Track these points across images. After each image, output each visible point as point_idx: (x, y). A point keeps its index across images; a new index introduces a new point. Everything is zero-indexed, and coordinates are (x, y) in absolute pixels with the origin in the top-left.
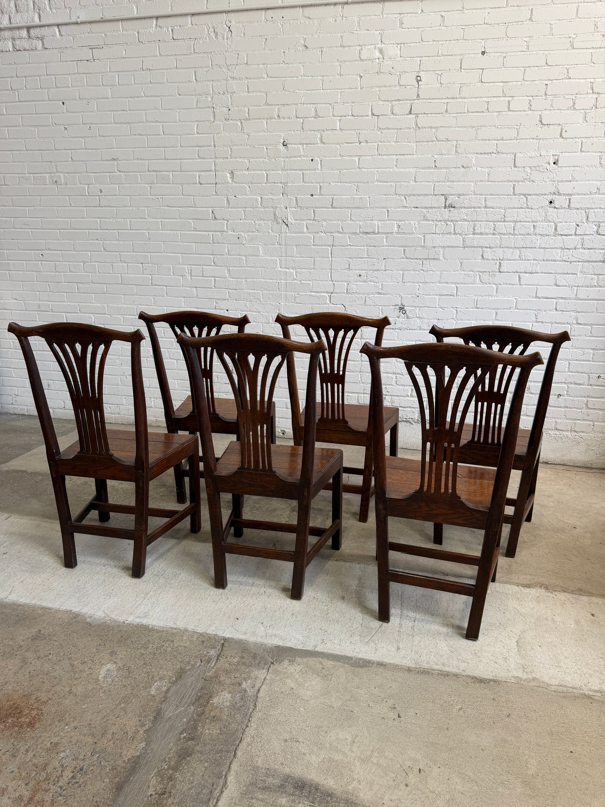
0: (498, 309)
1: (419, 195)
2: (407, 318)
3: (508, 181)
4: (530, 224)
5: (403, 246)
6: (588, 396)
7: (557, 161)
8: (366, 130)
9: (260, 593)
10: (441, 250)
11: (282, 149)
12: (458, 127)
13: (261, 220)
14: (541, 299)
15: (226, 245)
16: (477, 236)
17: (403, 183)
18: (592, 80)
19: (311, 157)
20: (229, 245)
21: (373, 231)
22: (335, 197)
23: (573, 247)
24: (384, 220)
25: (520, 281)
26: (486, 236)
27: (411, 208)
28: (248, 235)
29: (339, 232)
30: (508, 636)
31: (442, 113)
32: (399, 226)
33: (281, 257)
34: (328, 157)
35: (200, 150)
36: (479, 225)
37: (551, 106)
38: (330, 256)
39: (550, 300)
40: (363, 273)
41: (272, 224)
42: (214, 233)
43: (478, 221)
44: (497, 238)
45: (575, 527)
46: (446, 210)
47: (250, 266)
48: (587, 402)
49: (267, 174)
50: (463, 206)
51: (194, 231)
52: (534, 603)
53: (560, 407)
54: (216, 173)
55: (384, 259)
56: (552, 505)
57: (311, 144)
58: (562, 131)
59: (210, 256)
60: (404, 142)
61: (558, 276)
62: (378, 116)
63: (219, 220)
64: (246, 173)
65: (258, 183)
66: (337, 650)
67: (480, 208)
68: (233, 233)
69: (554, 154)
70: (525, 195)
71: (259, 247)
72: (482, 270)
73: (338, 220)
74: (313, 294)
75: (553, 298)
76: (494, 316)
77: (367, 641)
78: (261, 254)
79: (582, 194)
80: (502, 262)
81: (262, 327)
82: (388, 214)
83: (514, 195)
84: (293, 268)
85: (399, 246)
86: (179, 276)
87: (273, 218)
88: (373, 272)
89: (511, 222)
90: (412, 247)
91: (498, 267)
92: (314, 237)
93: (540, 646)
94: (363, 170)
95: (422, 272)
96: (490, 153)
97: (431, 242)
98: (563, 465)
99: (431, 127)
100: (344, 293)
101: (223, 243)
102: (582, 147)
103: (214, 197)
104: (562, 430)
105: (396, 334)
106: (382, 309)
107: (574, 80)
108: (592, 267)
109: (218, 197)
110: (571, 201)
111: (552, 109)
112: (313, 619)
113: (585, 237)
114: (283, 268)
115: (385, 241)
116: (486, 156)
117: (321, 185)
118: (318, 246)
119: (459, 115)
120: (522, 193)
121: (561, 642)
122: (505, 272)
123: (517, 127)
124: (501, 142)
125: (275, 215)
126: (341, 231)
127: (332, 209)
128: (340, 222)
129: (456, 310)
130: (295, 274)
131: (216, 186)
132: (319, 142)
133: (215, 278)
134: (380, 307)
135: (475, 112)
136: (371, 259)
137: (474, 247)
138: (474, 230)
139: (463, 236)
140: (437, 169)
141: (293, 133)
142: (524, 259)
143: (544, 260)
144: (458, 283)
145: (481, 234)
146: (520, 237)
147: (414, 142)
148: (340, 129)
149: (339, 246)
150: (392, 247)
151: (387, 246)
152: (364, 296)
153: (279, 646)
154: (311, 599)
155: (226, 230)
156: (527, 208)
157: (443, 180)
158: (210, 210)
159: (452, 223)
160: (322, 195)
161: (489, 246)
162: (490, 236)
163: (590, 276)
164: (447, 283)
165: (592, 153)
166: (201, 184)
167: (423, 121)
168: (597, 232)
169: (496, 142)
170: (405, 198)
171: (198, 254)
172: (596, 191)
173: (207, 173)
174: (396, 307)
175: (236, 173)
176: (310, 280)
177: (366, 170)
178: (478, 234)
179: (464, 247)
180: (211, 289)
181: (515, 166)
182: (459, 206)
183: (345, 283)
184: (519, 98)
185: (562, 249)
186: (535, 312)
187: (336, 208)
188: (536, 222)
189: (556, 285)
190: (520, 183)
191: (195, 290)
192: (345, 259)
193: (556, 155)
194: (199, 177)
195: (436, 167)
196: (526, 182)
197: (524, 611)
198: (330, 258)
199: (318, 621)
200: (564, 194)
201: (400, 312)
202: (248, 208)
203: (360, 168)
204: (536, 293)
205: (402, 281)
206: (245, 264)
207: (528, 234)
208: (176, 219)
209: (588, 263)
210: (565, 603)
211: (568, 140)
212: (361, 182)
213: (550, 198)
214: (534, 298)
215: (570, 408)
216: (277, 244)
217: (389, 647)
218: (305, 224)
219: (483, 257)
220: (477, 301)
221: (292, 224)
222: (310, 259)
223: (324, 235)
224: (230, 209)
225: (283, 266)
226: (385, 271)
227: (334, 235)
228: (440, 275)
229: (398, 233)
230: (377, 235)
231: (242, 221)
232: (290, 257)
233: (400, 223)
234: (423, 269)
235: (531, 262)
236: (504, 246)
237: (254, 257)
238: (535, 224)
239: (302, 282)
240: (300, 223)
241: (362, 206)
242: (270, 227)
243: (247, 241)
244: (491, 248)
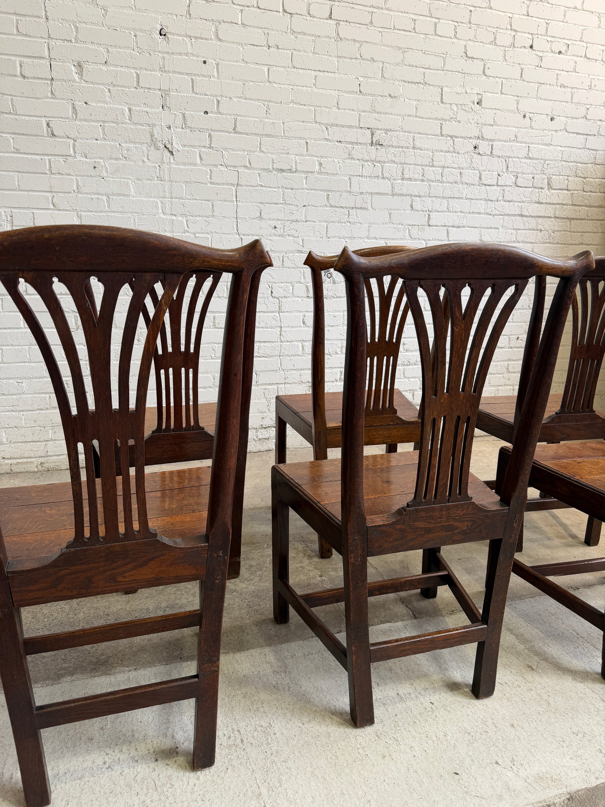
1: (342, 126)
2: (334, 283)
3: (436, 119)
4: (457, 171)
5: (326, 191)
6: (508, 360)
7: (481, 101)
8: (276, 30)
10: (369, 197)
11: (160, 40)
12: (384, 45)
13: (131, 142)
15: (74, 178)
16: (406, 182)
17: (323, 109)
18: (511, 15)
19: (203, 57)
20: (79, 178)
21: (290, 168)
22: (238, 118)
23: (495, 199)
24: (302, 155)
25: (448, 236)
26: (415, 182)
27: (334, 141)
28: (111, 164)
29: (246, 167)
31: (366, 25)
32: (320, 164)
33: (164, 198)
34: (228, 61)
35: (21, 20)
36: (407, 169)
37: (475, 37)
38: (235, 199)
40: (278, 224)
41: (147, 150)
42: (53, 158)
43: (406, 164)
44: (426, 185)
46: (373, 147)
47: (116, 210)
48: (508, 366)
49: (137, 74)
50: (391, 145)
51: (14, 152)
54: (52, 63)
55: (304, 206)
57: (202, 38)
58: (484, 68)
59: (46, 194)
60: (324, 55)
61: (483, 231)
62: (291, 14)
63: (60, 137)
64: (104, 68)
65: (124, 87)
67: (408, 148)
68: (84, 159)
69: (478, 92)
70: (451, 137)
71: (128, 183)
72: (412, 223)
73: (244, 150)
78: (132, 192)
79: (503, 141)
80: (431, 214)
82: (307, 148)
83: (442, 135)
84: (182, 215)
85: (321, 190)
87: (149, 141)
88: (291, 223)
89: (439, 167)
90: (336, 191)
91: (427, 220)
92: (211, 172)
94: (275, 85)
95: (349, 224)
96: (418, 83)
97: (359, 187)
99: (355, 40)
101: (69, 175)
102: (502, 88)
103: (50, 100)
106: (304, 272)
107: (495, 11)
108: (511, 221)
109: (57, 101)
110: (493, 148)
111: (475, 40)
113: (505, 187)
114: (168, 214)
115: (304, 183)
116: (413, 85)
117: (219, 99)
118: (217, 184)
119: (385, 30)
120: (450, 134)
122: (434, 226)
123: (443, 56)
124: (428, 70)
125: (152, 135)
126: (248, 165)
127: (235, 135)
128: (246, 153)
130: (185, 223)
131: (52, 84)
132: (213, 37)
134: (302, 270)
135: (401, 30)
136: (288, 205)
137: (403, 195)
138: (403, 174)
139: (392, 182)
140: (362, 95)
141: (175, 17)
142: (452, 210)
143: (470, 213)
144: (388, 239)
145: (410, 179)
146: (447, 185)
147: (335, 57)
148: (243, 24)
149: (246, 186)
150: (313, 191)
151: (307, 189)
152: (281, 255)
155: (73, 154)
156: (455, 153)
157: (369, 110)
158: (43, 120)
159: (379, 165)
160: (220, 113)
161: (417, 194)
162: (419, 182)
163: (510, 230)
164: (376, 238)
165: (510, 96)
166: (24, 77)
167: (345, 30)
168: (516, 183)
169: (423, 70)
170: (327, 128)
171: (25, 191)
172: (514, 139)
173: (35, 61)
175: (85, 66)
176: (207, 233)
177: (278, 85)
178: (407, 179)
179: (393, 195)
181: (442, 102)
182: (387, 144)
184: (445, 21)
185: (486, 200)
187: (240, 133)
188: (463, 169)
189: (481, 240)
190: (447, 122)
192: (255, 204)
193: (480, 94)
194: (21, 66)
195: (361, 92)
196: (453, 121)
198: (235, 202)
200: (487, 139)
201: (325, 275)
202: (108, 122)
203: (270, 82)
205: (327, 236)
206: (107, 208)
207: (456, 182)
209: (508, 217)
211: (490, 78)
212: (272, 102)
213: (474, 142)
216: (156, 179)
218: (198, 152)
219: (412, 207)
221: (178, 151)
222: (207, 202)
223: (225, 170)
224: (78, 123)
225: (168, 211)
226: (306, 222)
227: (239, 170)
228: (369, 229)
229: (320, 173)
230: (294, 174)
231: (99, 142)
232: (177, 198)
233: (322, 160)
234: (350, 220)
235: (458, 214)
236: (432, 195)
237: (122, 197)
238: (461, 171)
239: (197, 235)
240: (191, 150)
241: (275, 134)
242: (146, 154)
243: (109, 173)
244: (420, 196)
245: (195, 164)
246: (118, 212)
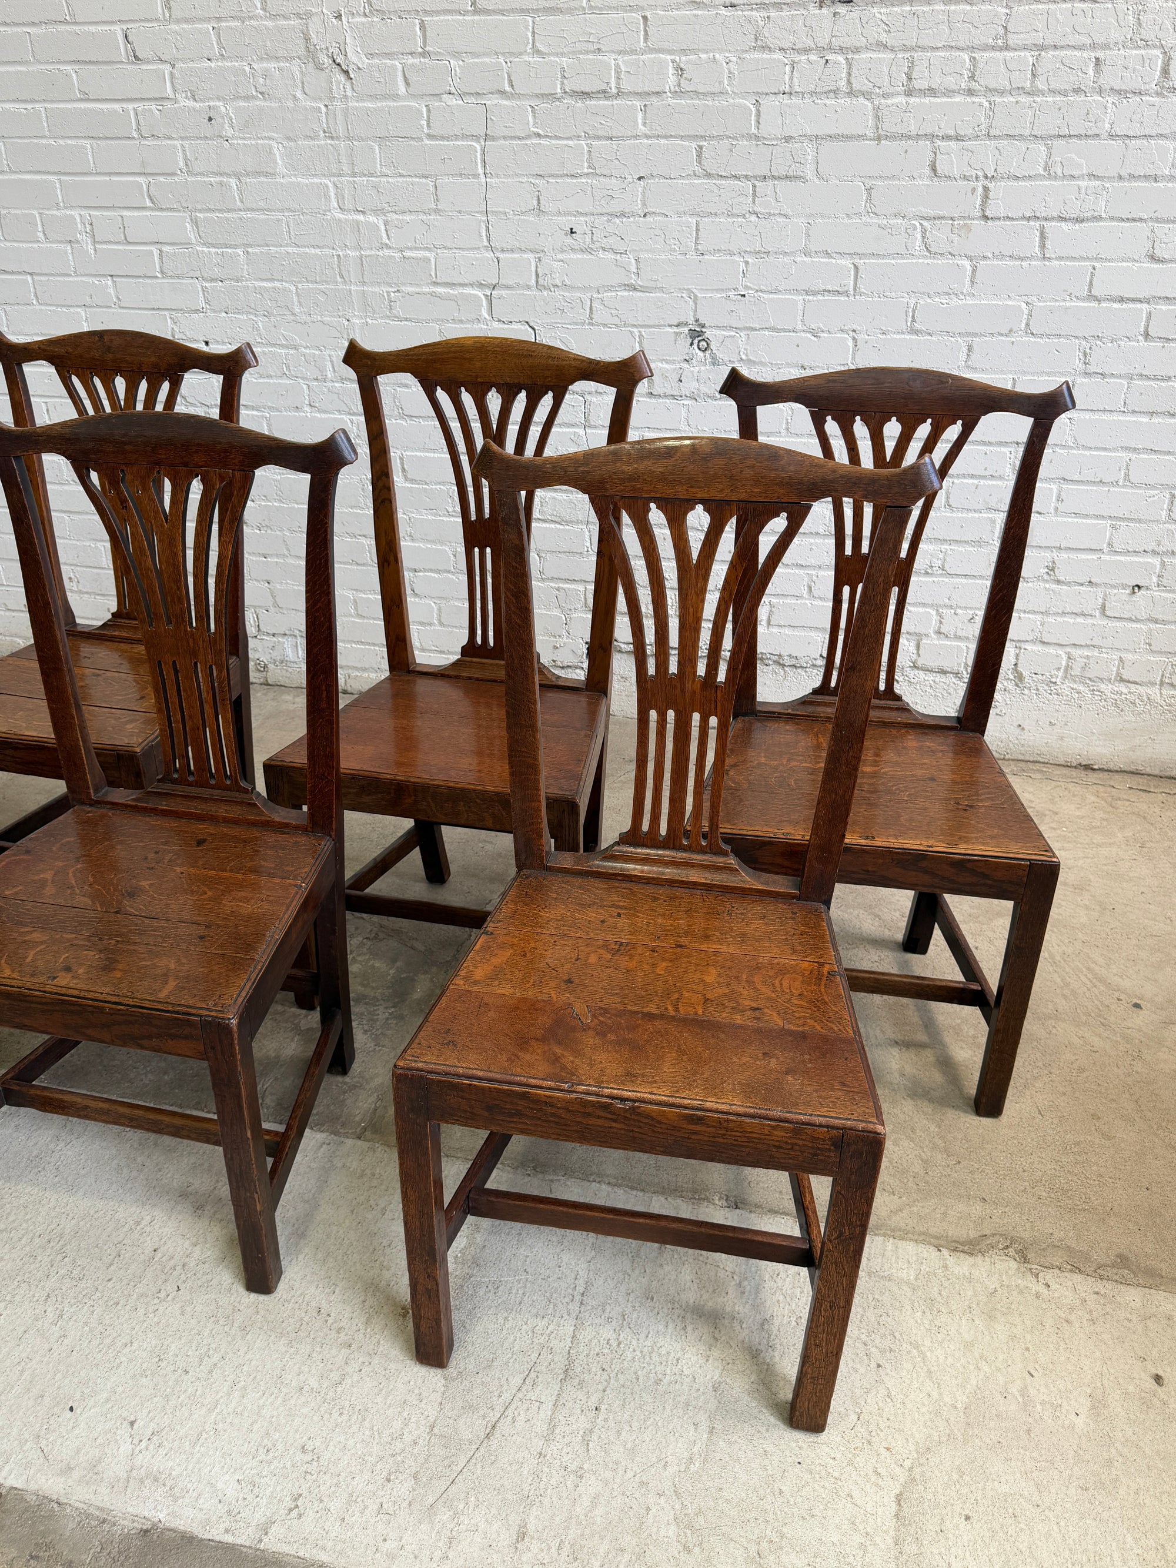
0: (975, 335)
2: (714, 364)
4: (1085, 55)
5: (696, 137)
9: (162, 1295)
10: (809, 148)
13: (269, 58)
14: (1104, 305)
15: (178, 143)
16: (917, 100)
20: (186, 143)
21: (603, 87)
24: (633, 52)
25: (1043, 246)
26: (945, 99)
27: (715, 6)
28: (237, 110)
29: (502, 93)
30: (876, 1472)
32: (680, 71)
33: (340, 175)
36: (925, 63)
38: (480, 171)
39: (1131, 305)
40: (580, 224)
41: (301, 72)
42: (141, 106)
43: (923, 48)
44: (981, 105)
45: (1137, 1006)
46: (824, 11)
47: (254, 206)
51: (82, 100)
52: (977, 1321)
53: (1137, 621)
55: (640, 179)
56: (1084, 920)
59: (137, 179)
61: (1161, 229)
63: (148, 62)
66: (330, 1544)
68: (191, 103)
71: (271, 148)
72: (932, 213)
73: (496, 53)
74: (440, 290)
75: (1140, 301)
76: (963, 356)
77: (431, 1500)
78: (281, 167)
80: (991, 186)
81: (306, 391)
82: (646, 31)
84: (376, 212)
85: (682, 137)
86: (61, 242)
87: (302, 51)
88: (609, 221)
89: (1025, 48)
90: (720, 138)
91: (979, 202)
92: (429, 111)
93: (967, 1518)
95: (753, 218)
97: (780, 122)
98: (1132, 773)
100: (529, 288)
101: (170, 138)
104: (1136, 683)
105: (684, 411)
106: (641, 336)
112: (293, 1402)
114: (349, 211)
118: (443, 138)
121: (1036, 1498)
122: (999, 219)
126: (508, 88)
127: (476, 18)
128: (501, 60)
129: (854, 339)
130: (383, 228)
133: (159, 246)
134: (635, 330)
136: (602, 179)
137: (909, 137)
138: (910, 79)
139: (876, 103)
143: (1120, 177)
144: (860, 255)
145: (932, 92)
146: (1050, 99)
149: (505, 138)
150: (663, 141)
151: (647, 137)
152: (586, 297)
153: (154, 1526)
154: (306, 1319)
155: (172, 96)
158: (118, 29)
159: (841, 59)
161: (952, 133)
162: (958, 99)
164: (827, 254)
171: (106, 174)
174: (680, 330)
176: (427, 249)
178: (923, 92)
179: (879, 138)
180: (154, 281)
183: (531, 257)
186: (1084, 343)
187: (486, 12)
189: (1153, 258)
191: (110, 283)
192: (525, 179)
197: (942, 1358)
198: (482, 176)
199: (305, 1411)
201: (692, 344)
202: (225, 19)
204: (1091, 284)
205: (697, 250)
206: (239, 203)
207: (1077, 91)
208: (26, 63)
210: (1072, 1318)
214: (1083, 300)
215: (1164, 622)
216: (322, 135)
217: (495, 1527)
218: (400, 67)
219: (934, 169)
220: (914, 311)
221: (359, 69)
222: (424, 180)
223: (457, 105)
224: (175, 27)
225: (348, 205)
226: (645, 216)
227: (488, 103)
228: (808, 229)
229: (678, 93)
230: (615, 102)
231: (213, 65)
232: (365, 175)
233: (683, 58)
234: (756, 209)
235: (1080, 183)
236: (998, 133)
237: (262, 179)
238: (1101, 54)
239: (407, 254)
240: (385, 64)
241: (566, 5)
242: (298, 82)
243: (236, 128)
244: (958, 138)
245: (395, 97)
246: (257, 210)
